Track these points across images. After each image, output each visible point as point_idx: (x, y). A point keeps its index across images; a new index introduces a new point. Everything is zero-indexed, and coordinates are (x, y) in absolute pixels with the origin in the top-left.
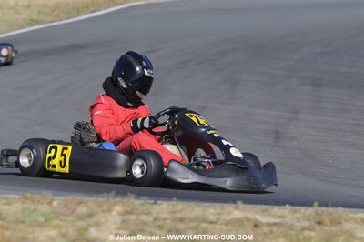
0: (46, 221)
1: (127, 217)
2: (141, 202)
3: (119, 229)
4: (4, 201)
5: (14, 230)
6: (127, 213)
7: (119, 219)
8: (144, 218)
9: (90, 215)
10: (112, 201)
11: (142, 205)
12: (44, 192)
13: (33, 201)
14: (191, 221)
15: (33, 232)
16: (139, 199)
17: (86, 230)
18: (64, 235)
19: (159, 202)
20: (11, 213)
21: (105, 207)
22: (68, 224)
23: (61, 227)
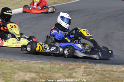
0: (58, 71)
1: (86, 69)
2: (91, 64)
3: (83, 74)
4: (44, 64)
5: (47, 73)
6: (86, 68)
7: (83, 70)
8: (92, 70)
9: (73, 69)
10: (81, 64)
11: (91, 65)
12: (58, 61)
13: (54, 64)
14: (108, 71)
15: (54, 74)
16: (90, 63)
17: (72, 74)
19: (97, 64)
20: (46, 68)
21: (78, 66)
22: (66, 72)
23: (63, 73)
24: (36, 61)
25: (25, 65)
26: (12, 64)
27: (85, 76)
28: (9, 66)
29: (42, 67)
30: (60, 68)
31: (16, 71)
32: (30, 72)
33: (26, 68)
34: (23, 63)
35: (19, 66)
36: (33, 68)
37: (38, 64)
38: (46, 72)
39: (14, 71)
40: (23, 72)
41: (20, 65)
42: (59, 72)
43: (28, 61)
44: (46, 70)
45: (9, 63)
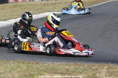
0: (82, 71)
1: (109, 70)
3: (106, 74)
4: (69, 65)
6: (109, 68)
7: (106, 71)
8: (114, 70)
9: (97, 69)
10: (104, 65)
11: (114, 66)
12: (82, 62)
13: (78, 65)
15: (78, 75)
16: (113, 64)
17: (96, 74)
18: (88, 76)
20: (71, 69)
21: (102, 67)
22: (89, 72)
23: (87, 73)
24: (61, 63)
25: (50, 67)
26: (38, 66)
27: (108, 76)
28: (35, 68)
29: (67, 69)
30: (84, 69)
31: (42, 72)
32: (56, 73)
33: (52, 70)
34: (49, 65)
35: (45, 68)
36: (59, 69)
37: (63, 66)
38: (71, 73)
39: (41, 72)
40: (49, 73)
41: (46, 66)
42: (83, 73)
43: (53, 63)
44: (71, 71)
45: (35, 65)
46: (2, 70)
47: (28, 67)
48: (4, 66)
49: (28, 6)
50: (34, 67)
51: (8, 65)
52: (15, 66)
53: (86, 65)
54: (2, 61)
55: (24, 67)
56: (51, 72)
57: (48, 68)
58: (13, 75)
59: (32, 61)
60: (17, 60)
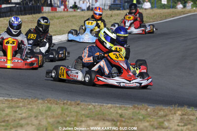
46: (25, 113)
47: (62, 110)
48: (27, 108)
49: (71, 19)
50: (72, 111)
51: (34, 106)
52: (44, 108)
53: (150, 109)
54: (26, 99)
55: (57, 109)
56: (96, 118)
57: (93, 112)
58: (40, 121)
59: (69, 102)
60: (48, 99)
